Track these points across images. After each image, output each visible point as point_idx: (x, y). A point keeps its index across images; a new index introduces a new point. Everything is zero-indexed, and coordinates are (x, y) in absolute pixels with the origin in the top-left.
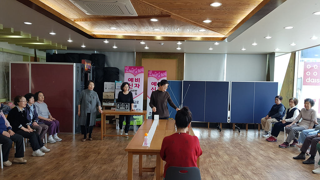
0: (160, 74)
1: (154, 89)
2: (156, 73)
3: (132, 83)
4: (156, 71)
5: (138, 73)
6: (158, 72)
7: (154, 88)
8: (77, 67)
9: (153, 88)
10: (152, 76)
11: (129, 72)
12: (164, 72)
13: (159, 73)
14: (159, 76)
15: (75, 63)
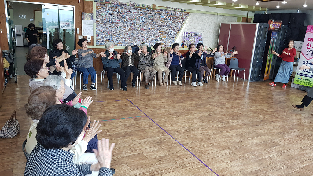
3: (311, 43)
8: (260, 27)
11: (311, 32)
15: (258, 24)
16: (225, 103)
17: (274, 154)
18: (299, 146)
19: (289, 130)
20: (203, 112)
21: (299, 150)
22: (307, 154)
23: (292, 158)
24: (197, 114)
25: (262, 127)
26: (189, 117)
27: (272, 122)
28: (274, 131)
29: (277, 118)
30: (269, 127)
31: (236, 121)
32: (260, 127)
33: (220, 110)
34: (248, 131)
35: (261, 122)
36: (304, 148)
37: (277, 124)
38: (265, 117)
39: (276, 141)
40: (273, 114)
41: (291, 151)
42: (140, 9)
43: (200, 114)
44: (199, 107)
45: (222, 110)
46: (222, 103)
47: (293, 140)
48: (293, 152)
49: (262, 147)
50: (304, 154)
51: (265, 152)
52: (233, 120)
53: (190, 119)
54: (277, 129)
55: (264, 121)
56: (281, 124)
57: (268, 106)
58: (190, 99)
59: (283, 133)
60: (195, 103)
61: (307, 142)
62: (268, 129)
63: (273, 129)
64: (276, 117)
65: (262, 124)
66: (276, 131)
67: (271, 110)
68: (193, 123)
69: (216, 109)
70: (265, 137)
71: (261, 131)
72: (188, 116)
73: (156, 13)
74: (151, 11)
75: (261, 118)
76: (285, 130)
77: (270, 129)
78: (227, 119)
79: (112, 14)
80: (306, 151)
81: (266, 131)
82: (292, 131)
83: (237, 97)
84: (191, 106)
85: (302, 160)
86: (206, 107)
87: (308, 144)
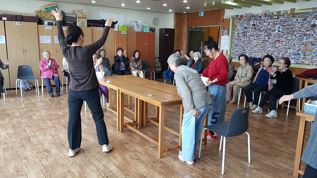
42: (276, 17)
73: (299, 19)
74: (291, 17)
79: (246, 28)
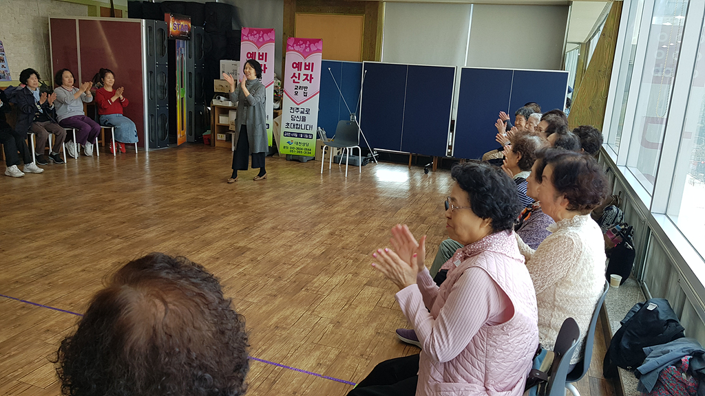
0: (309, 45)
1: (296, 77)
2: (301, 42)
4: (302, 40)
5: (264, 42)
6: (305, 41)
7: (297, 75)
9: (295, 74)
10: (294, 50)
11: (249, 40)
12: (318, 41)
13: (308, 43)
14: (308, 50)
15: (143, 20)
16: (114, 200)
17: (247, 267)
18: (281, 243)
19: (256, 222)
20: (66, 227)
21: (282, 249)
22: (296, 251)
23: (277, 264)
24: (52, 234)
25: (206, 227)
26: (35, 244)
27: (222, 217)
28: (231, 230)
29: (228, 207)
30: (221, 225)
31: (151, 229)
32: (203, 229)
33: (106, 216)
34: (183, 241)
35: (202, 220)
36: (289, 244)
37: (232, 217)
38: (206, 211)
39: (241, 244)
40: (219, 202)
41: (271, 254)
43: (63, 233)
44: (51, 218)
45: (111, 215)
46: (105, 201)
47: (268, 236)
48: (274, 255)
49: (220, 261)
50: (292, 252)
51: (229, 267)
52: (144, 228)
53: (38, 248)
54: (236, 225)
55: (207, 217)
56: (239, 216)
57: (205, 190)
58: (17, 206)
59: (247, 230)
60: (34, 212)
61: (290, 233)
62: (219, 229)
63: (227, 227)
64: (225, 206)
65: (206, 223)
66: (236, 229)
67: (212, 197)
68: (52, 255)
69: (97, 215)
70: (220, 243)
71: (210, 235)
72: (30, 243)
75: (199, 213)
76: (249, 223)
77: (223, 228)
78: (130, 229)
80: (294, 247)
81: (217, 233)
82: (261, 222)
83: (133, 184)
84: (29, 221)
85: (293, 262)
86: (70, 215)
87: (293, 237)
